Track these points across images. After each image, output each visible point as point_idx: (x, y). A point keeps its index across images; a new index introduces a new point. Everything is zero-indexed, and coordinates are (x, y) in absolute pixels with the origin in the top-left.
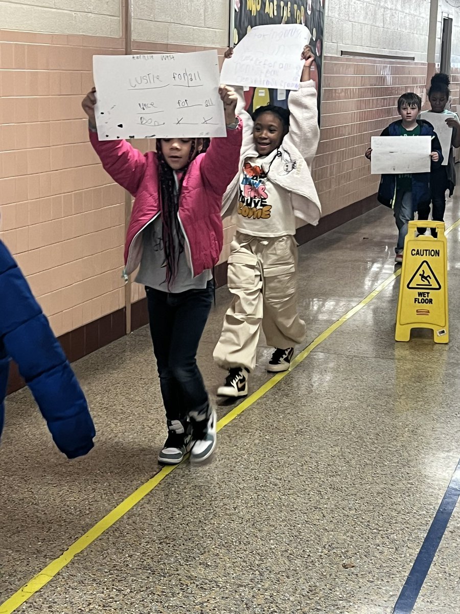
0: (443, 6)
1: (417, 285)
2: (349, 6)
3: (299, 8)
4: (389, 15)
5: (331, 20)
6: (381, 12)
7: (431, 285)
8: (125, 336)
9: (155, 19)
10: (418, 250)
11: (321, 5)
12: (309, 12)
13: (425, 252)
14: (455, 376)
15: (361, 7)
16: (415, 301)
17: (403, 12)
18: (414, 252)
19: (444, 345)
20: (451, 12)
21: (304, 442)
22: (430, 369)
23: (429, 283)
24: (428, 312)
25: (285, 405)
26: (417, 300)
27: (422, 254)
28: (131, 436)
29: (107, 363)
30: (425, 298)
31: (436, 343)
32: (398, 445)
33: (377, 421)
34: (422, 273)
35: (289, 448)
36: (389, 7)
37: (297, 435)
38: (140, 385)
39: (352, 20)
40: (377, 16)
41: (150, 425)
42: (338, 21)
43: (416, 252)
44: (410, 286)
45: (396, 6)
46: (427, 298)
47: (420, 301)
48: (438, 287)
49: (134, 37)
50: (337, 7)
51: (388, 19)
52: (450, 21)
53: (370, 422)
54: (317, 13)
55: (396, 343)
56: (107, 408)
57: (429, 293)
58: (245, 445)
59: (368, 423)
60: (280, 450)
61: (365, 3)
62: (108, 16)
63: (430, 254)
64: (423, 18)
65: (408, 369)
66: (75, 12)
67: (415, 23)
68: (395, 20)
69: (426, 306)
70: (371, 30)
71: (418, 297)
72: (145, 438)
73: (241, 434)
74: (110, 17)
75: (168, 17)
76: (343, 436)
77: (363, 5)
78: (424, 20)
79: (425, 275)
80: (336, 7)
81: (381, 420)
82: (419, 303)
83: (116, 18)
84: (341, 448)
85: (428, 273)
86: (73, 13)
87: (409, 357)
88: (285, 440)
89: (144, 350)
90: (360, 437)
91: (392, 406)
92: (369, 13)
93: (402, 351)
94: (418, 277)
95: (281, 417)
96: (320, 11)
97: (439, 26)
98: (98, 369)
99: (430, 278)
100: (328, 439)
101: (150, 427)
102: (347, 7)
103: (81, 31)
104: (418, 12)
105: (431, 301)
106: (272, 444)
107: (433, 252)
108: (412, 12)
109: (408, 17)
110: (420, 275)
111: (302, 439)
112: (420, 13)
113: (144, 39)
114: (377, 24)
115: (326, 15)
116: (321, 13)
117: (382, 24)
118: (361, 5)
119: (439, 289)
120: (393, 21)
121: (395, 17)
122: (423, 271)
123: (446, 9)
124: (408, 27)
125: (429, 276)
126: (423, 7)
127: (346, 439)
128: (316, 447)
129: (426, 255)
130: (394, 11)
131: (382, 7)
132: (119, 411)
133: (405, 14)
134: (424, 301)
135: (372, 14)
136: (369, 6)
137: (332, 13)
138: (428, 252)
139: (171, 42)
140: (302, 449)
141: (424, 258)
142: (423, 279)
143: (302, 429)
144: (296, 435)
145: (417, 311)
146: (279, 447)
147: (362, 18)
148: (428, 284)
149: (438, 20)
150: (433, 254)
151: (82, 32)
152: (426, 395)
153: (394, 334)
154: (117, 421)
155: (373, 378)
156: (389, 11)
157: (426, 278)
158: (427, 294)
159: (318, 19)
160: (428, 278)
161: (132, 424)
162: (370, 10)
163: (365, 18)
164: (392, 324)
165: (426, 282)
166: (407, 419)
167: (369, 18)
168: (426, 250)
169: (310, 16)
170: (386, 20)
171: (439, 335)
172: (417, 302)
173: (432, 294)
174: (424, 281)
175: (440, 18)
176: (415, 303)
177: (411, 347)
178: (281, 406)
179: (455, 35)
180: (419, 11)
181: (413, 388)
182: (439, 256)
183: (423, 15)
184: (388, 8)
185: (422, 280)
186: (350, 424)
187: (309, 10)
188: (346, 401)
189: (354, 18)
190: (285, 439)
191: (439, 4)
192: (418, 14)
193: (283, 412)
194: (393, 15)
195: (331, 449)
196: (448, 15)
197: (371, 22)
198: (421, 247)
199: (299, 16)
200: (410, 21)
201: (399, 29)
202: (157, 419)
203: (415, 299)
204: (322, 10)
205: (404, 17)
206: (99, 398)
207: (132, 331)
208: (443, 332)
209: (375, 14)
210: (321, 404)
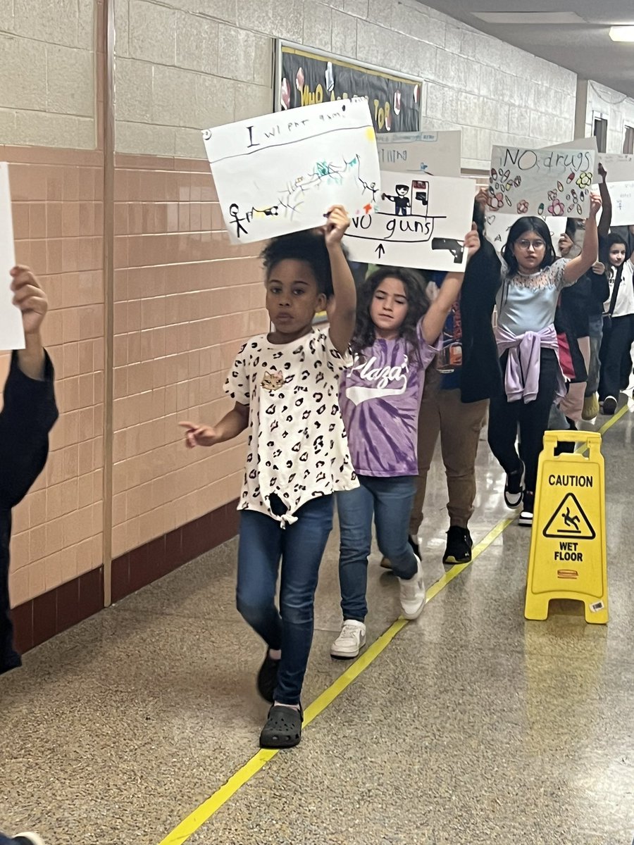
0: (593, 103)
1: (559, 531)
2: (457, 103)
3: (382, 105)
4: (516, 115)
5: (431, 122)
6: (505, 111)
7: (580, 532)
8: (102, 612)
9: (152, 120)
10: (559, 477)
11: (416, 101)
12: (397, 111)
13: (570, 479)
14: (619, 686)
15: (475, 103)
16: (556, 556)
17: (538, 111)
18: (553, 480)
19: (600, 626)
20: (605, 110)
21: (372, 817)
22: (579, 672)
23: (577, 528)
24: (577, 574)
25: (346, 741)
26: (559, 554)
27: (566, 483)
28: (84, 807)
29: (66, 662)
30: (570, 552)
31: (588, 623)
32: (528, 823)
33: (493, 772)
34: (566, 513)
35: (347, 830)
36: (517, 104)
37: (362, 803)
38: (113, 703)
39: (463, 122)
40: (500, 116)
41: (119, 783)
42: (441, 124)
43: (555, 480)
44: (548, 532)
45: (526, 102)
46: (573, 551)
47: (563, 557)
48: (591, 535)
49: (119, 148)
50: (440, 104)
51: (515, 120)
52: (603, 123)
53: (482, 775)
54: (410, 113)
55: (526, 623)
56: (53, 750)
57: (577, 544)
58: (273, 825)
59: (479, 778)
60: (332, 834)
61: (481, 98)
62: (74, 117)
63: (578, 482)
64: (565, 118)
65: (547, 672)
66: (17, 110)
67: (555, 126)
68: (525, 122)
69: (572, 565)
70: (490, 137)
71: (559, 550)
72: (108, 810)
73: (269, 802)
74: (76, 118)
75: (175, 118)
76: (438, 803)
77: (478, 99)
78: (567, 122)
79: (571, 516)
80: (438, 103)
81: (501, 772)
82: (561, 559)
83: (88, 119)
84: (433, 830)
85: (574, 512)
86: (14, 112)
87: (547, 650)
88: (341, 813)
89: (128, 635)
90: (465, 807)
91: (519, 743)
92: (488, 113)
93: (535, 638)
94: (560, 519)
95: (338, 765)
96: (413, 109)
97: (589, 130)
98: (49, 674)
99: (579, 521)
100: (413, 810)
101: (119, 789)
102: (454, 104)
103: (27, 139)
104: (558, 110)
105: (580, 557)
106: (319, 821)
107: (582, 480)
108: (550, 111)
109: (544, 119)
110: (563, 515)
111: (370, 810)
112: (561, 113)
113: (136, 151)
114: (500, 128)
115: (423, 114)
116: (415, 112)
117: (506, 128)
118: (476, 101)
119: (593, 537)
120: (521, 124)
121: (525, 118)
122: (568, 509)
123: (598, 107)
124: (544, 131)
125: (576, 517)
126: (566, 104)
127: (442, 810)
128: (392, 828)
129: (572, 485)
130: (524, 110)
131: (506, 104)
132: (73, 756)
133: (539, 114)
134: (569, 557)
135: (491, 114)
136: (487, 102)
137: (433, 112)
138: (574, 479)
139: (181, 155)
140: (368, 832)
141: (569, 489)
142: (568, 522)
143: (369, 791)
144: (359, 804)
145: (559, 572)
146: (330, 827)
147: (476, 119)
148: (575, 529)
149: (587, 121)
150: (582, 483)
151: (30, 141)
152: (572, 721)
153: (523, 607)
154: (66, 776)
155: (490, 688)
156: (516, 109)
157: (572, 521)
158: (573, 546)
159: (411, 120)
160: (576, 521)
161: (91, 781)
162: (489, 108)
163: (481, 119)
164: (520, 588)
165: (573, 528)
166: (542, 770)
167: (487, 119)
168: (572, 477)
169: (398, 117)
170: (513, 122)
171: (593, 610)
172: (558, 558)
173: (582, 547)
174: (569, 525)
175: (589, 120)
176: (556, 559)
177: (551, 631)
178: (339, 743)
179: (612, 144)
180: (561, 110)
181: (553, 707)
182: (591, 485)
183: (567, 116)
184: (514, 105)
185: (566, 523)
186: (449, 781)
187: (397, 107)
188: (446, 734)
189: (465, 119)
190: (341, 810)
191: (589, 99)
192: (558, 113)
193: (343, 754)
194: (522, 115)
195: (416, 831)
196: (601, 115)
197: (489, 126)
198: (565, 472)
199: (383, 115)
200: (546, 123)
201: (531, 135)
202: (133, 771)
203: (556, 553)
204: (416, 108)
205: (539, 118)
206: (42, 729)
207: (113, 601)
208: (599, 606)
209: (496, 114)
210: (404, 740)
